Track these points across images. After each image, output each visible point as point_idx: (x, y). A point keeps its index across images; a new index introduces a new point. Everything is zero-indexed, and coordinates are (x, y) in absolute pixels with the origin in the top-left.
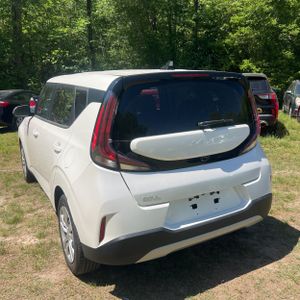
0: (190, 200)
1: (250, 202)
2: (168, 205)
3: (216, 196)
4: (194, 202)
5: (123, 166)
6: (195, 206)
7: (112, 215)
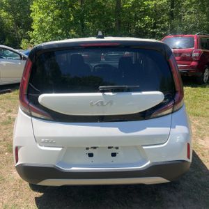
0: (87, 149)
1: (149, 163)
2: (60, 149)
3: (114, 151)
4: (91, 151)
5: (33, 114)
6: (91, 155)
7: (21, 147)
